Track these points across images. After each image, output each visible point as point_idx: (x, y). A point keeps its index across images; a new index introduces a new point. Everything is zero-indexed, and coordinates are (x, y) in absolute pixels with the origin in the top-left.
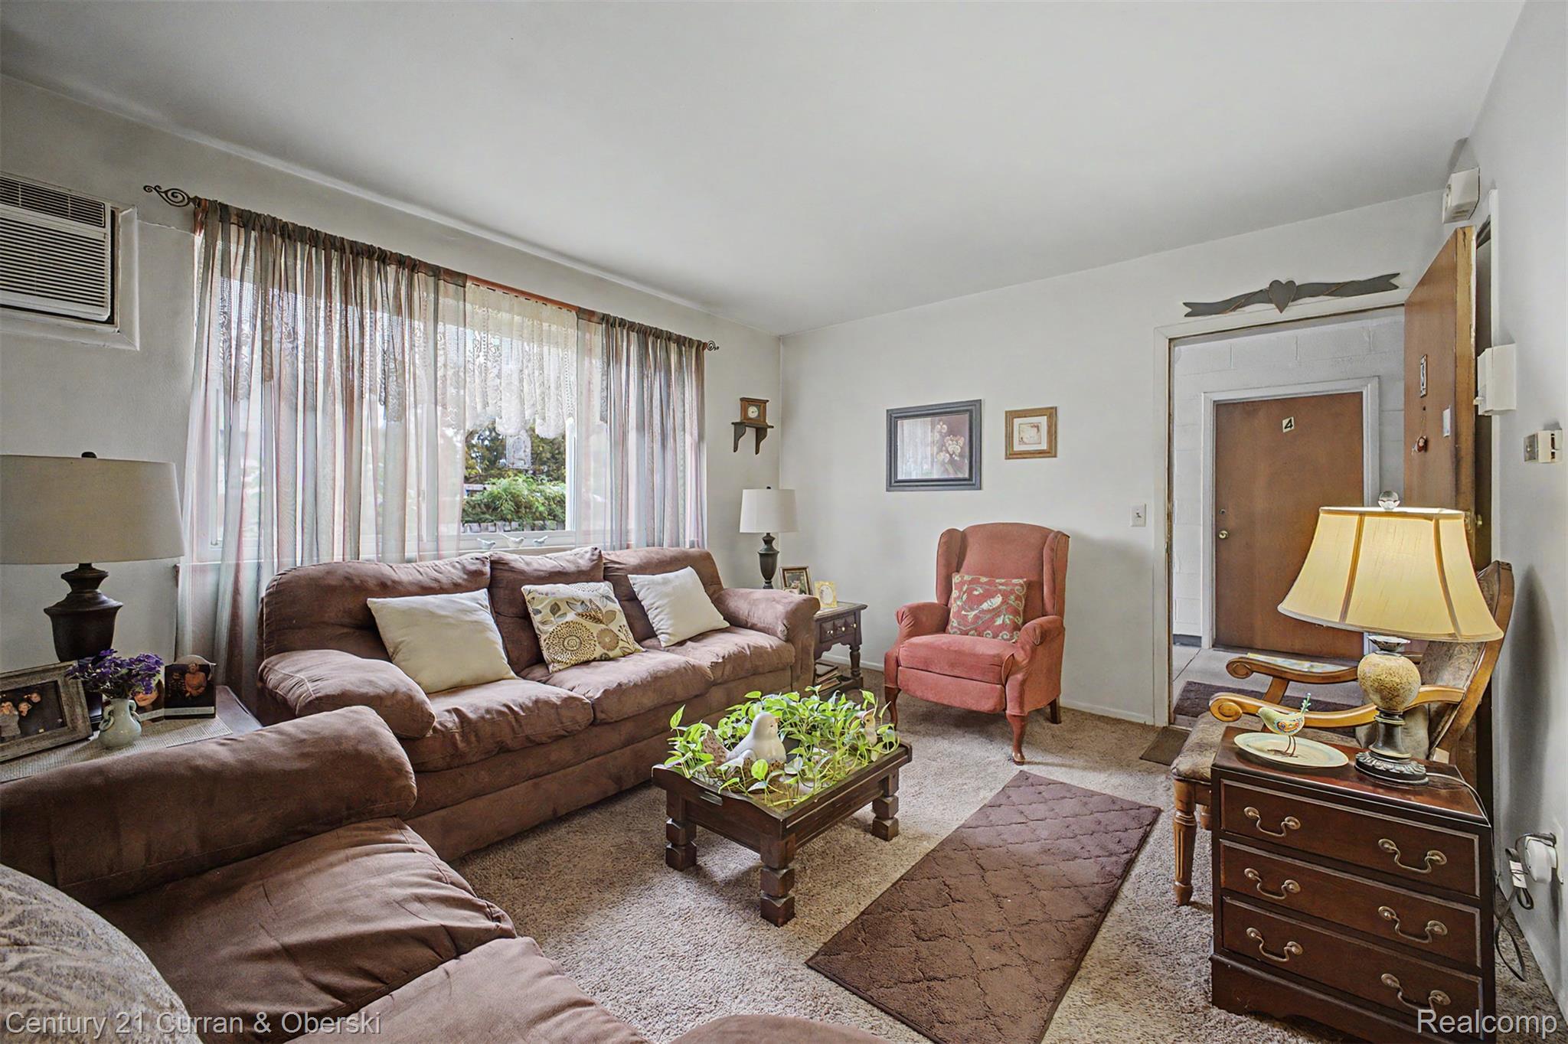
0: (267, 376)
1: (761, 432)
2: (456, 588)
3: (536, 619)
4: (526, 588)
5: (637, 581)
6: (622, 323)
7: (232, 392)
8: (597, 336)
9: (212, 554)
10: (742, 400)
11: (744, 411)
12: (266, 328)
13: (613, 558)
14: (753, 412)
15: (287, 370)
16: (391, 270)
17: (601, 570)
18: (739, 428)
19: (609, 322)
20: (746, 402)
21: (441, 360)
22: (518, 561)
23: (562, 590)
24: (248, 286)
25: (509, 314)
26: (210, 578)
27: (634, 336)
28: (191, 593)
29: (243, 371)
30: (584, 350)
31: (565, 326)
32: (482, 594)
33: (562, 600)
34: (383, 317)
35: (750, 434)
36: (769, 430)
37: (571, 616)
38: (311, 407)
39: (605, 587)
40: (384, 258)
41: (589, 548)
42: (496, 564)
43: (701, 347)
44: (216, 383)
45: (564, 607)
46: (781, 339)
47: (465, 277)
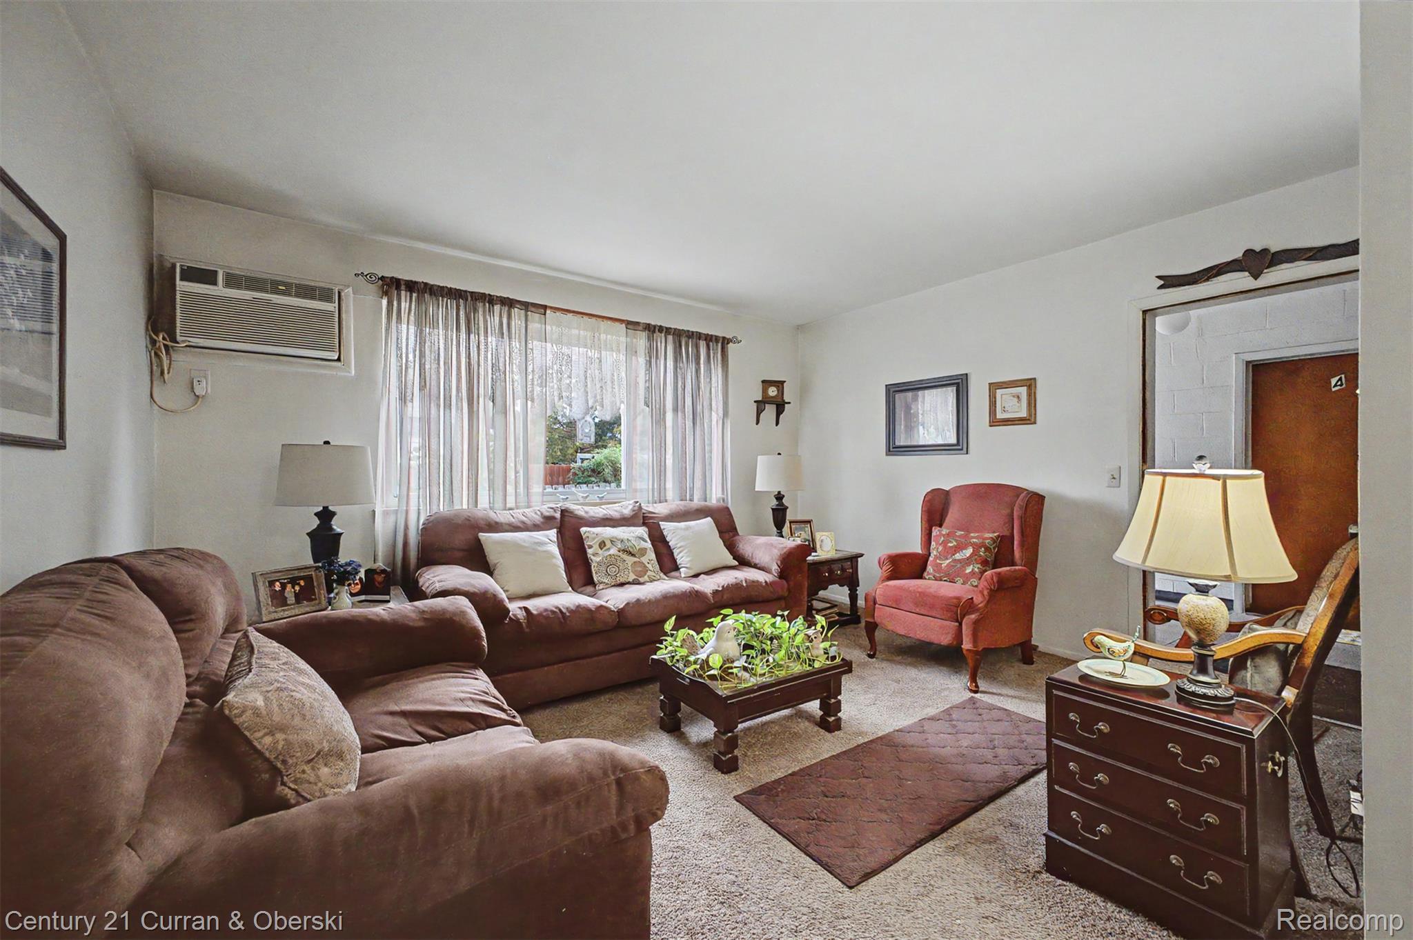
0: (422, 387)
1: (780, 407)
2: (536, 527)
3: (590, 551)
4: (583, 530)
5: (666, 527)
6: (661, 329)
7: (403, 399)
8: (641, 340)
9: (393, 503)
10: (763, 382)
11: (765, 391)
12: (422, 355)
13: (651, 509)
14: (772, 391)
15: (434, 383)
16: (497, 308)
17: (641, 518)
18: (761, 405)
19: (650, 329)
20: (767, 383)
21: (530, 369)
22: (580, 510)
23: (608, 532)
24: (412, 329)
25: (576, 328)
26: (392, 519)
27: (670, 338)
28: (382, 528)
29: (409, 386)
30: (631, 351)
31: (618, 335)
32: (553, 533)
33: (607, 539)
34: (492, 340)
35: (770, 411)
36: (786, 405)
37: (613, 551)
38: (448, 406)
39: (642, 531)
40: (490, 300)
41: (631, 502)
42: (564, 512)
43: (725, 342)
44: (395, 393)
45: (608, 544)
46: (800, 328)
47: (545, 307)
